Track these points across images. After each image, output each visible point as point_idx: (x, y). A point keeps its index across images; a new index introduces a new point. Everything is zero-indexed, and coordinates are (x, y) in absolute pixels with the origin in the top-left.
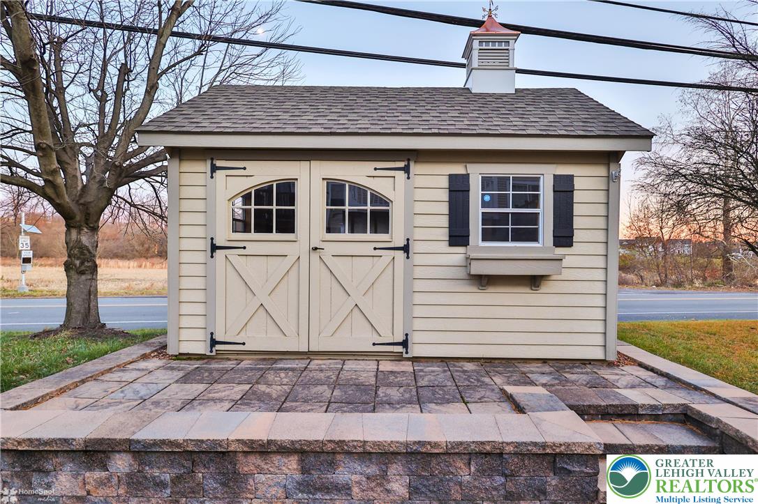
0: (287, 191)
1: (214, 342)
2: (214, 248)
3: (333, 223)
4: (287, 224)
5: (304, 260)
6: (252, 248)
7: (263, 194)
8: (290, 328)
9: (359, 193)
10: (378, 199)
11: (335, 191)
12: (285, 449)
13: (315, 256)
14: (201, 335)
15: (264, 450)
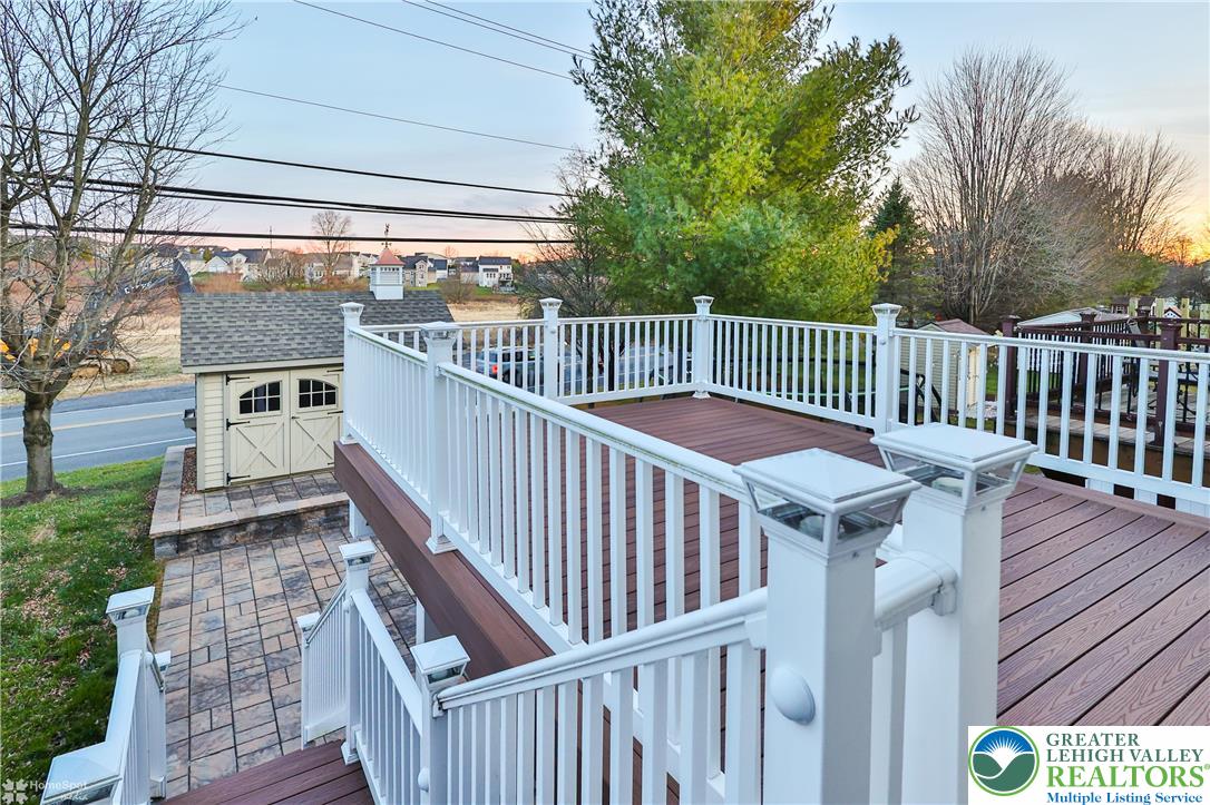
0: (275, 388)
1: (229, 479)
2: (229, 424)
3: (304, 402)
4: (275, 405)
5: (287, 424)
6: (253, 422)
7: (259, 391)
8: (278, 462)
9: (318, 385)
10: (329, 387)
11: (304, 385)
12: (319, 508)
13: (294, 422)
14: (220, 476)
15: (311, 510)
